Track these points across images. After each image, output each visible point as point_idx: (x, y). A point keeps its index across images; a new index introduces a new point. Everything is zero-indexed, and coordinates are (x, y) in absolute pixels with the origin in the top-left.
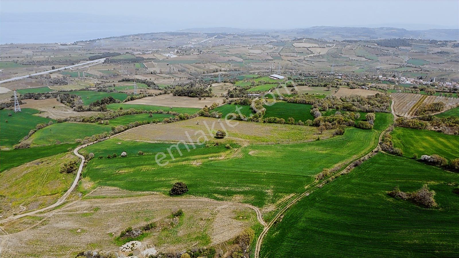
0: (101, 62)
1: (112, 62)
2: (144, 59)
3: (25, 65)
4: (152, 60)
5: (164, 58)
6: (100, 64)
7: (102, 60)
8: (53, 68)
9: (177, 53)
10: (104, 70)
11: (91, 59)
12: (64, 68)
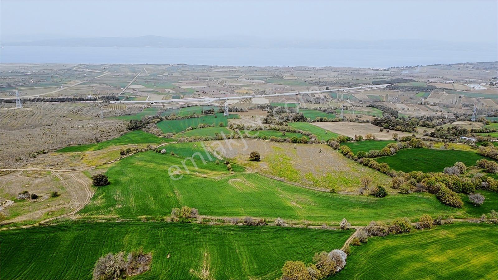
0: (382, 87)
1: (393, 88)
2: (436, 88)
3: (312, 84)
4: (446, 90)
5: (464, 89)
6: (379, 89)
7: (385, 86)
8: (327, 89)
9: (489, 85)
10: (374, 95)
11: (375, 83)
12: (337, 90)
